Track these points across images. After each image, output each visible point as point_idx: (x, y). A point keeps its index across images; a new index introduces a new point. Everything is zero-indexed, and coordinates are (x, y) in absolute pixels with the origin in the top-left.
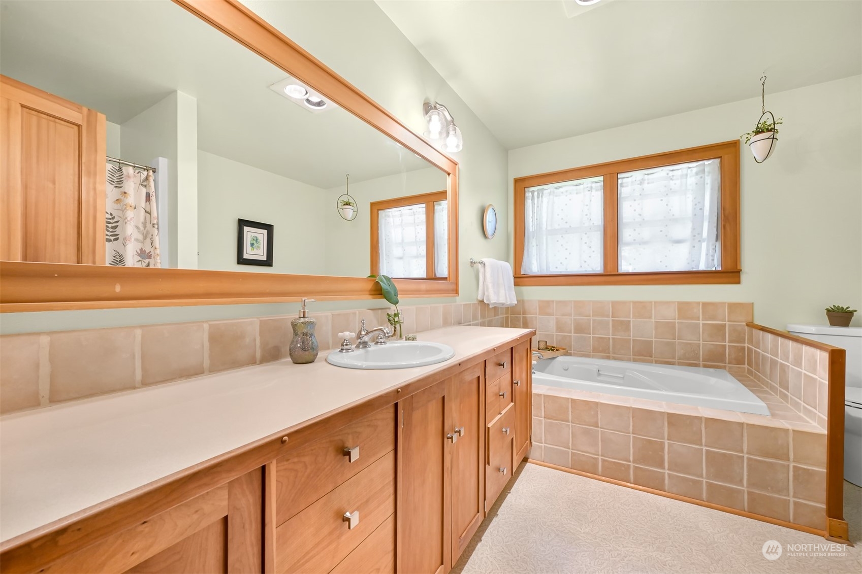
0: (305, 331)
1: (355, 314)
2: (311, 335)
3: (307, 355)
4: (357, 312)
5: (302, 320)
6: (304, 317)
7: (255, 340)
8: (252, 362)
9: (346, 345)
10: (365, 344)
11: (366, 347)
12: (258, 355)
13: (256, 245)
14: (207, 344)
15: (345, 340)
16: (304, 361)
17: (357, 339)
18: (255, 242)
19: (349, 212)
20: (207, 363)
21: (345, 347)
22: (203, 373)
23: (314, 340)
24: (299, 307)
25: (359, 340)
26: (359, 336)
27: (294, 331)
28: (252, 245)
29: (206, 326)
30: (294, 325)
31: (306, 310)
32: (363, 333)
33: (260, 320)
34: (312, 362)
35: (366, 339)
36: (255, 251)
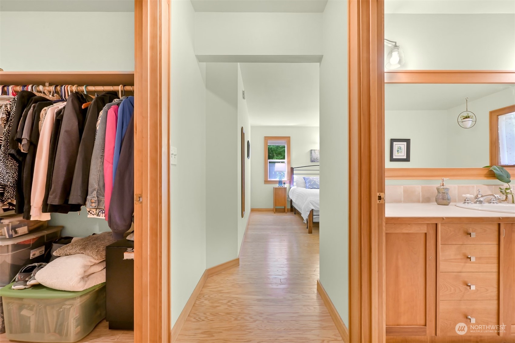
0: (444, 191)
1: (473, 187)
2: (447, 194)
3: (445, 202)
4: (475, 187)
5: (442, 187)
6: (443, 186)
7: (419, 193)
8: (418, 201)
9: (467, 200)
10: (481, 202)
11: (481, 203)
12: (421, 199)
13: (400, 151)
14: (402, 193)
15: (467, 198)
16: (443, 204)
17: (475, 199)
18: (399, 149)
19: (469, 123)
20: (402, 199)
21: (467, 201)
22: (401, 202)
23: (448, 196)
24: (441, 182)
25: (476, 200)
26: (476, 197)
27: (438, 191)
28: (398, 151)
29: (402, 187)
30: (438, 189)
31: (444, 183)
32: (479, 196)
33: (422, 186)
34: (447, 205)
35: (482, 199)
36: (400, 154)
